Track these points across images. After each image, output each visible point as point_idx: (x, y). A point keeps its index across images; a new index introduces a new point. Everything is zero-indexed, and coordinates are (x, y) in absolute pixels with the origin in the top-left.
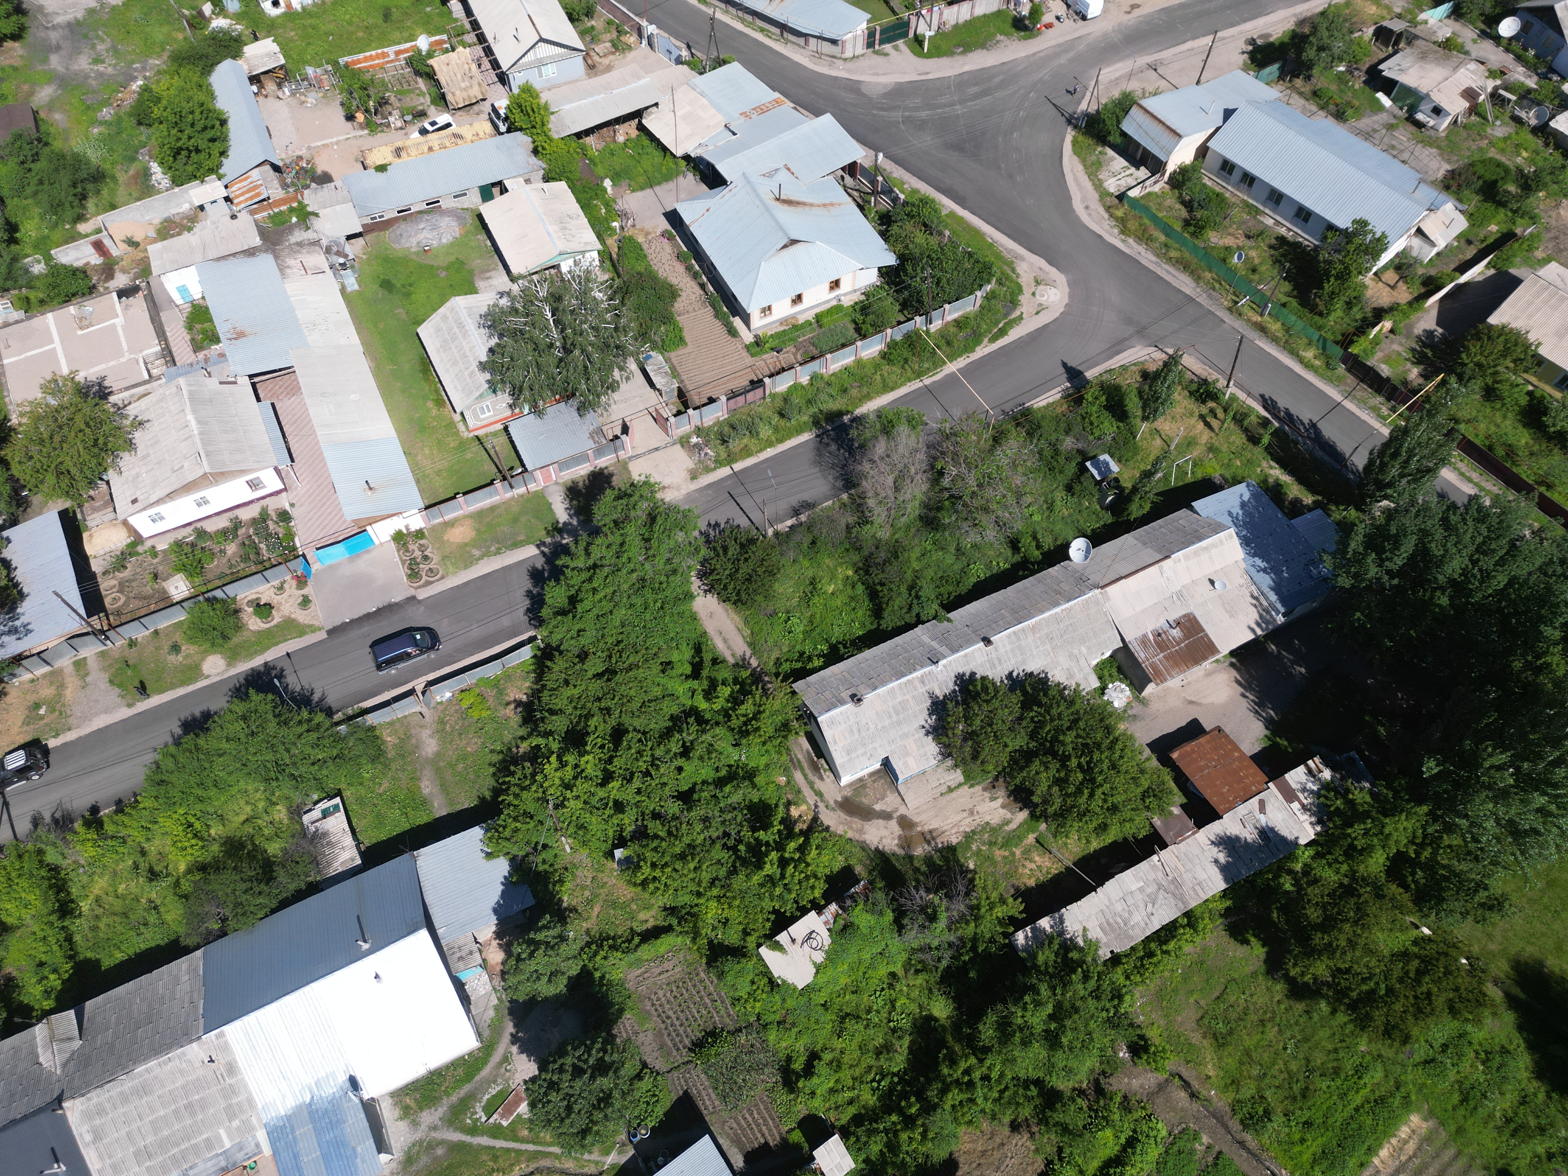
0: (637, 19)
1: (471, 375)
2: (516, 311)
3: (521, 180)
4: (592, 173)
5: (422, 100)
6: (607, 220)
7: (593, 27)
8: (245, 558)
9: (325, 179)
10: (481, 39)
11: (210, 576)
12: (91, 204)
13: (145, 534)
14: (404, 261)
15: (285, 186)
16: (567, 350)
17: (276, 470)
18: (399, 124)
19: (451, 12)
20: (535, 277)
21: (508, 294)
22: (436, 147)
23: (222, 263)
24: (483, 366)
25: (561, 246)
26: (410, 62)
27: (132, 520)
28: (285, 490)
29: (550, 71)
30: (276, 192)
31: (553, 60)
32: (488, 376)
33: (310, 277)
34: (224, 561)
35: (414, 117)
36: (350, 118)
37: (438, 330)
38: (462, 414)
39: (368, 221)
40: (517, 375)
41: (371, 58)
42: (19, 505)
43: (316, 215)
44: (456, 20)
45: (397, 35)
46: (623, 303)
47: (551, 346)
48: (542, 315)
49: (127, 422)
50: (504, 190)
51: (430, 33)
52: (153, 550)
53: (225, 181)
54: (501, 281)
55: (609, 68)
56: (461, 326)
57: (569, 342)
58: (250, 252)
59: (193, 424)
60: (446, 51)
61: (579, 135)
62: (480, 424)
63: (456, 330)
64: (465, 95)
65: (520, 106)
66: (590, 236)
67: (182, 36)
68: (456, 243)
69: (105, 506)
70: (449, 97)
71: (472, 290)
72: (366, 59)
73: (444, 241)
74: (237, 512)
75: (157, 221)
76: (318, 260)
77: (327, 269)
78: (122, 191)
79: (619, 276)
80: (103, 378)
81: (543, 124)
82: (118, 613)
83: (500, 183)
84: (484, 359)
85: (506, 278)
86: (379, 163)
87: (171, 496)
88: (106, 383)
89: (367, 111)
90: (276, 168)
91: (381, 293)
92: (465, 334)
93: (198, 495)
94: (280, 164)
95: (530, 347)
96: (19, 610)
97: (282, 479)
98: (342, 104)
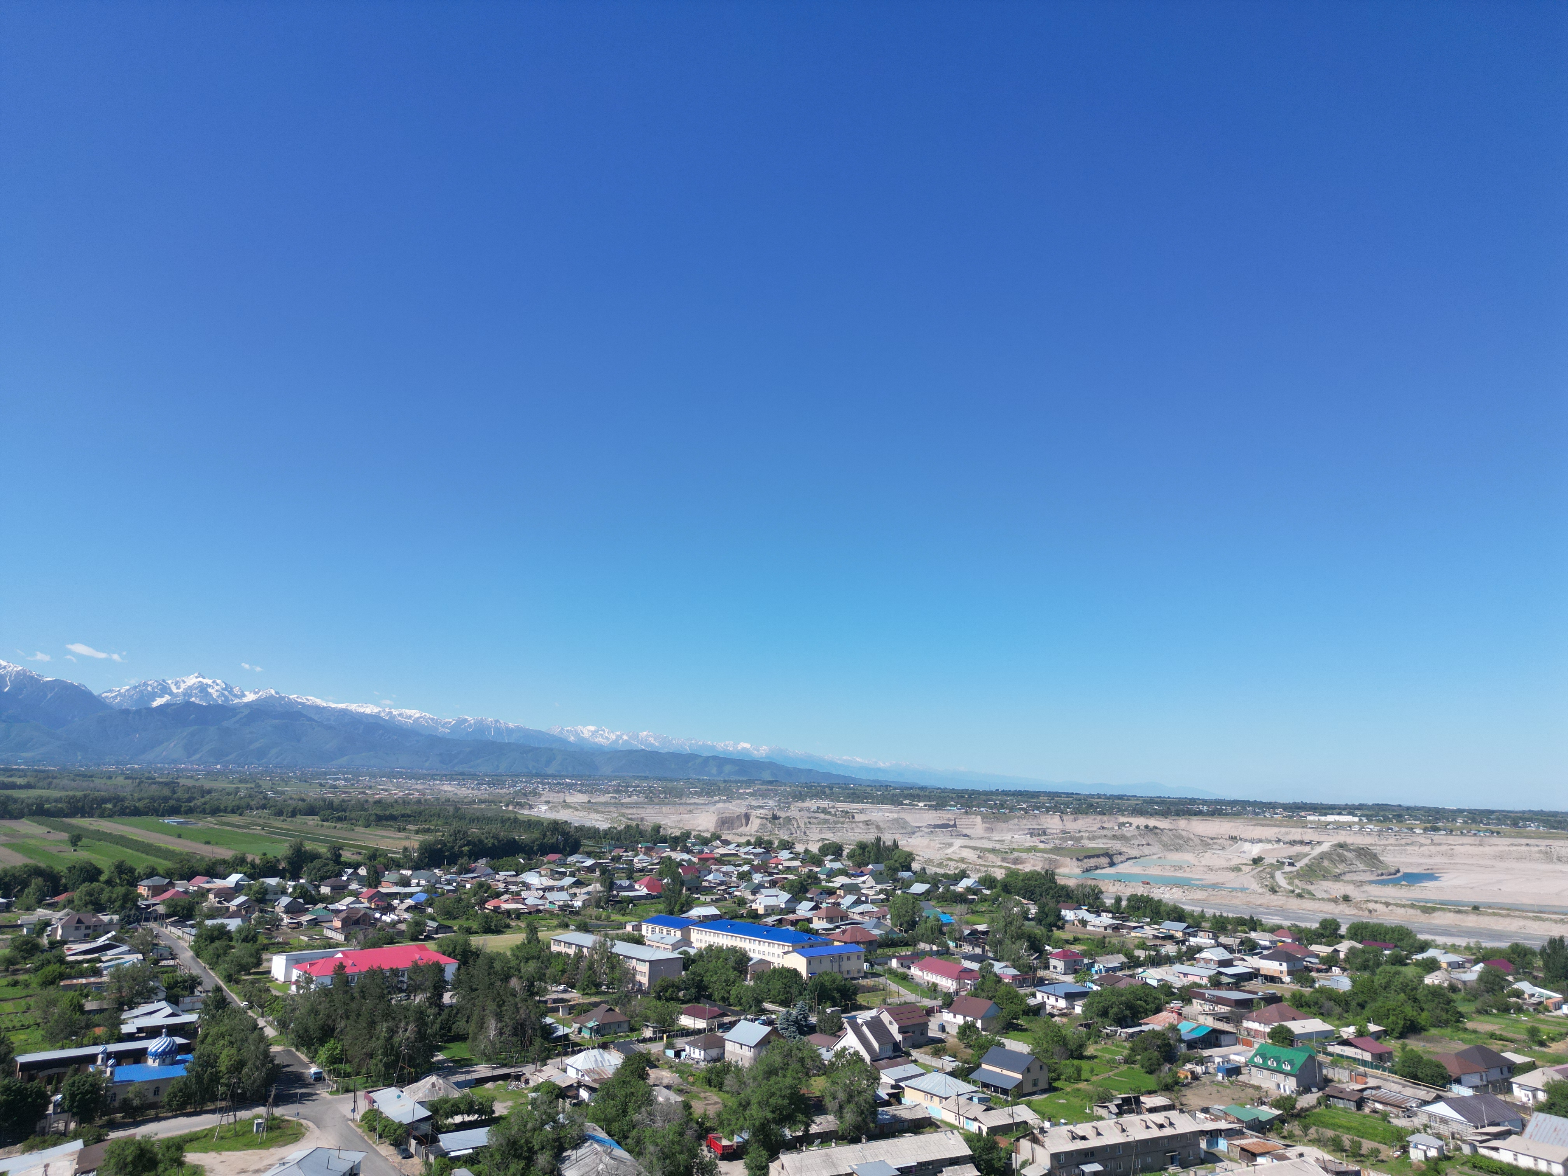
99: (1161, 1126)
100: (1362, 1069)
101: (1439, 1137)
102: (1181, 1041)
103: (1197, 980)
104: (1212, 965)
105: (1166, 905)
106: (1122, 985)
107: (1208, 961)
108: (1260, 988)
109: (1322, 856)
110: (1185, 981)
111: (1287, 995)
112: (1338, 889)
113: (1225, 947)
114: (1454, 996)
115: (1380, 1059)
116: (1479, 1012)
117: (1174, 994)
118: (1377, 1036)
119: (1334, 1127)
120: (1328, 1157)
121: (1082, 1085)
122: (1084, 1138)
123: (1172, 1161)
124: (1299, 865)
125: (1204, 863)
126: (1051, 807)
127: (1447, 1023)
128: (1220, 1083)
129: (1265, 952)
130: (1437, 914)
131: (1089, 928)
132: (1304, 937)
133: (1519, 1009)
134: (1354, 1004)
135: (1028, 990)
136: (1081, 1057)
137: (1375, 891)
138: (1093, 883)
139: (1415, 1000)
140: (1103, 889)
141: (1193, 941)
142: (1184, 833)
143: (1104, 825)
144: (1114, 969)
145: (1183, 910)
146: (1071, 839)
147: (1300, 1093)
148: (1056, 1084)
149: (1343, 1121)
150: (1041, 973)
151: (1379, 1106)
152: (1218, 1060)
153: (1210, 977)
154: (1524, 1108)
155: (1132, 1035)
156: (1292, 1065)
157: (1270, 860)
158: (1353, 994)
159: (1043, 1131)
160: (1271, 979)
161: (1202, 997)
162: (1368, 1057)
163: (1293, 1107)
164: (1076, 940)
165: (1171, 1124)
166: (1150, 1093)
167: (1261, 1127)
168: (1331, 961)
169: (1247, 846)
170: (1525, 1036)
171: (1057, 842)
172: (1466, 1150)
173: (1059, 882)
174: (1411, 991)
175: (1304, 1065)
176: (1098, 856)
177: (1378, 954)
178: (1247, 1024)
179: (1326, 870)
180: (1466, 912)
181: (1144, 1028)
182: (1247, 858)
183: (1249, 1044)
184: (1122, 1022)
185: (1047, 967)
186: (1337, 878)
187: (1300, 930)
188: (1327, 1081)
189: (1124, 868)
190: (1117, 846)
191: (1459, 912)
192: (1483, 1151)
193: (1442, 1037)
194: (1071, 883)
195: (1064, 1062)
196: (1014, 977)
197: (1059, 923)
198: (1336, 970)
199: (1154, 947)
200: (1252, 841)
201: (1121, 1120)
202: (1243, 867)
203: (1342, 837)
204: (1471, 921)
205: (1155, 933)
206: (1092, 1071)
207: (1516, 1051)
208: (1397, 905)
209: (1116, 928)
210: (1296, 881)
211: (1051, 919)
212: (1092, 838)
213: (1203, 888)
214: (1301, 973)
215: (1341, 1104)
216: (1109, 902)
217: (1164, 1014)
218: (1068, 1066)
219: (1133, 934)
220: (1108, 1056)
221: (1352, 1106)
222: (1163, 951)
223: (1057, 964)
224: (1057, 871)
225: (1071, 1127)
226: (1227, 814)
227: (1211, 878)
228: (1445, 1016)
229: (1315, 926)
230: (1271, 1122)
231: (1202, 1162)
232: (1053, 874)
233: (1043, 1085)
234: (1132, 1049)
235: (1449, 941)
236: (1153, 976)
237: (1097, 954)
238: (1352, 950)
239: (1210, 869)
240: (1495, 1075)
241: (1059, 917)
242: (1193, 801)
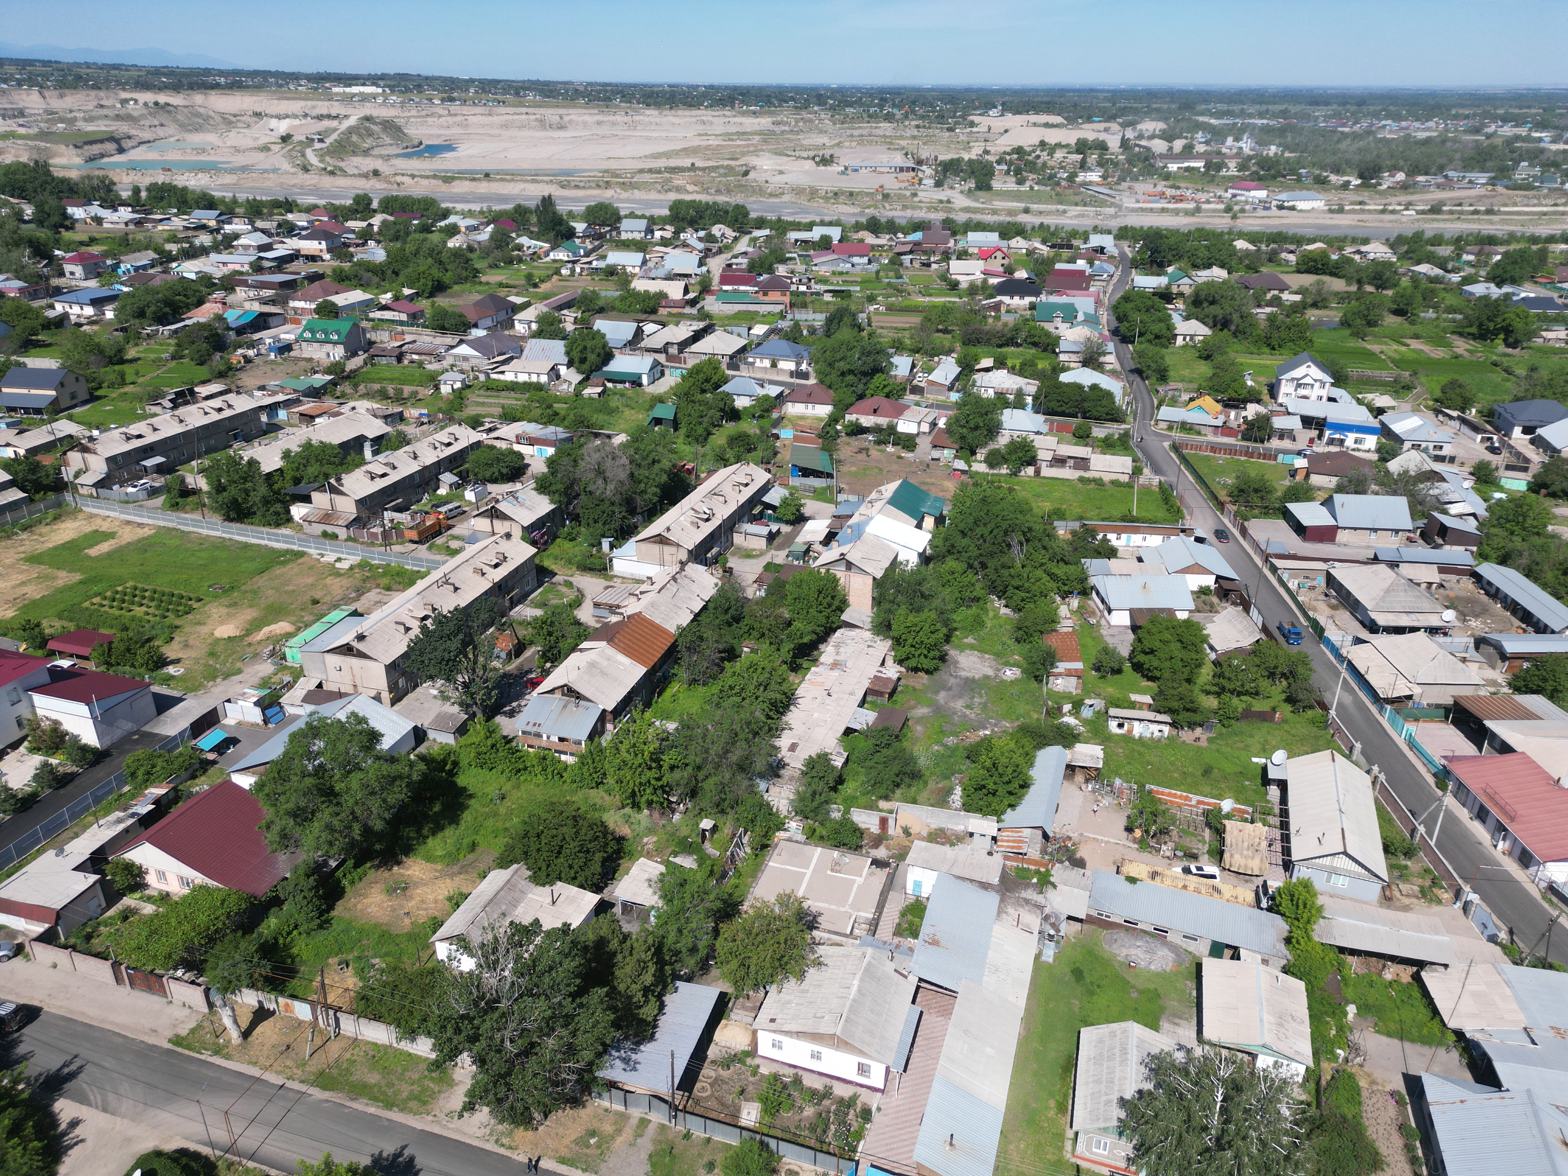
0: (1460, 881)
1: (1107, 1103)
2: (1187, 1073)
3: (1259, 957)
4: (1339, 991)
5: (1200, 846)
6: (1333, 1043)
7: (1406, 867)
8: (813, 1128)
9: (1080, 864)
10: (1285, 826)
11: (778, 1123)
12: (898, 792)
13: (760, 1053)
14: (1106, 963)
15: (1044, 852)
16: (1220, 1144)
17: (888, 1069)
18: (1168, 854)
19: (1267, 793)
20: (1224, 1052)
21: (1189, 1051)
22: (1191, 887)
23: (959, 882)
24: (1123, 1102)
25: (1268, 1039)
26: (1206, 814)
27: (761, 1035)
28: (882, 1091)
29: (1340, 882)
30: (1034, 851)
31: (1347, 874)
32: (1123, 1115)
33: (1018, 930)
34: (797, 1118)
35: (1185, 855)
36: (1129, 829)
37: (1101, 1041)
38: (1077, 1134)
39: (1094, 914)
40: (1153, 1134)
41: (1175, 796)
42: (701, 969)
43: (1055, 887)
44: (1268, 802)
45: (1207, 789)
46: (1308, 1135)
47: (1205, 1129)
48: (1212, 1094)
49: (812, 957)
50: (1236, 956)
51: (1237, 801)
52: (755, 1070)
53: (1001, 825)
54: (1188, 1035)
55: (1406, 908)
56: (1124, 1051)
57: (1226, 1139)
58: (985, 886)
59: (854, 990)
60: (1246, 820)
61: (1342, 950)
62: (1088, 1155)
63: (1117, 1051)
64: (1243, 862)
65: (1292, 896)
66: (1305, 1048)
67: (1036, 717)
68: (1161, 975)
69: (751, 1009)
70: (1226, 856)
71: (1155, 1026)
72: (1169, 795)
73: (1153, 967)
74: (835, 1084)
75: (934, 826)
76: (1034, 921)
77: (1036, 932)
78: (925, 794)
79: (1318, 1106)
80: (820, 914)
81: (1308, 922)
82: (697, 1102)
83: (1236, 949)
84: (1128, 1096)
85: (1194, 1035)
86: (1132, 875)
87: (799, 1035)
88: (819, 919)
89: (1147, 832)
90: (1046, 836)
91: (1069, 977)
92: (1124, 1062)
93: (817, 1048)
94: (1051, 834)
95: (1183, 1116)
96: (642, 1047)
97: (886, 1080)
98: (1129, 817)
99: (220, 410)
100: (399, 328)
101: (462, 372)
102: (229, 328)
103: (238, 267)
104: (252, 251)
105: (193, 192)
106: (157, 282)
107: (246, 247)
108: (302, 268)
109: (351, 131)
110: (226, 270)
111: (329, 272)
112: (368, 164)
113: (263, 231)
114: (471, 256)
115: (414, 318)
116: (491, 267)
117: (215, 284)
118: (411, 298)
119: (380, 380)
120: (376, 406)
121: (129, 389)
122: (139, 436)
123: (236, 437)
124: (329, 141)
125: (229, 144)
126: (24, 80)
127: (466, 279)
128: (273, 362)
129: (304, 233)
130: (455, 183)
131: (105, 225)
132: (339, 214)
133: (520, 260)
134: (389, 272)
135: (43, 302)
136: (122, 362)
137: (402, 164)
138: (101, 173)
139: (441, 263)
140: (115, 180)
141: (228, 228)
142: (202, 110)
143: (102, 103)
144: (144, 267)
145: (213, 197)
146: (62, 120)
147: (348, 358)
148: (98, 393)
149: (387, 375)
150: (55, 282)
151: (415, 357)
152: (268, 341)
153: (251, 264)
154: (523, 338)
155: (176, 331)
156: (339, 334)
157: (299, 137)
158: (388, 263)
159: (91, 439)
160: (313, 258)
161: (245, 284)
162: (404, 317)
163: (343, 371)
164: (92, 241)
165: (230, 406)
166: (204, 382)
167: (315, 393)
168: (366, 236)
169: (274, 123)
170: (523, 282)
171: (42, 125)
172: (482, 377)
173: (56, 174)
174: (437, 254)
175: (350, 333)
176: (101, 141)
177: (408, 224)
178: (293, 304)
179: (355, 145)
180: (479, 179)
181: (188, 322)
182: (274, 137)
183: (297, 322)
184: (162, 320)
185: (62, 274)
186: (366, 152)
187: (335, 208)
188: (371, 343)
189: (136, 154)
190: (123, 128)
191: (474, 180)
192: (494, 376)
193: (463, 292)
194: (74, 175)
195: (103, 370)
196: (21, 290)
197: (68, 223)
198: (371, 243)
199: (187, 239)
200: (279, 117)
201: (176, 412)
202: (272, 147)
203: (368, 110)
204: (484, 187)
205: (185, 223)
206: (137, 373)
207: (517, 295)
208: (421, 177)
209: (139, 223)
210: (328, 159)
211: (55, 219)
212: (89, 119)
213: (232, 171)
214: (339, 250)
215: (384, 361)
216: (125, 194)
217: (207, 306)
218: (109, 373)
219: (160, 228)
220: (153, 356)
221: (394, 361)
222: (197, 242)
223: (74, 270)
224: (51, 161)
225: (124, 430)
226: (248, 87)
227: (240, 160)
228: (464, 274)
229: (349, 202)
230: (324, 387)
231: (265, 433)
232: (46, 165)
233: (83, 395)
234: (178, 345)
235: (466, 207)
236: (189, 269)
237: (122, 253)
238: (384, 223)
239: (237, 150)
240: (502, 316)
241: (65, 216)
242: (207, 72)
